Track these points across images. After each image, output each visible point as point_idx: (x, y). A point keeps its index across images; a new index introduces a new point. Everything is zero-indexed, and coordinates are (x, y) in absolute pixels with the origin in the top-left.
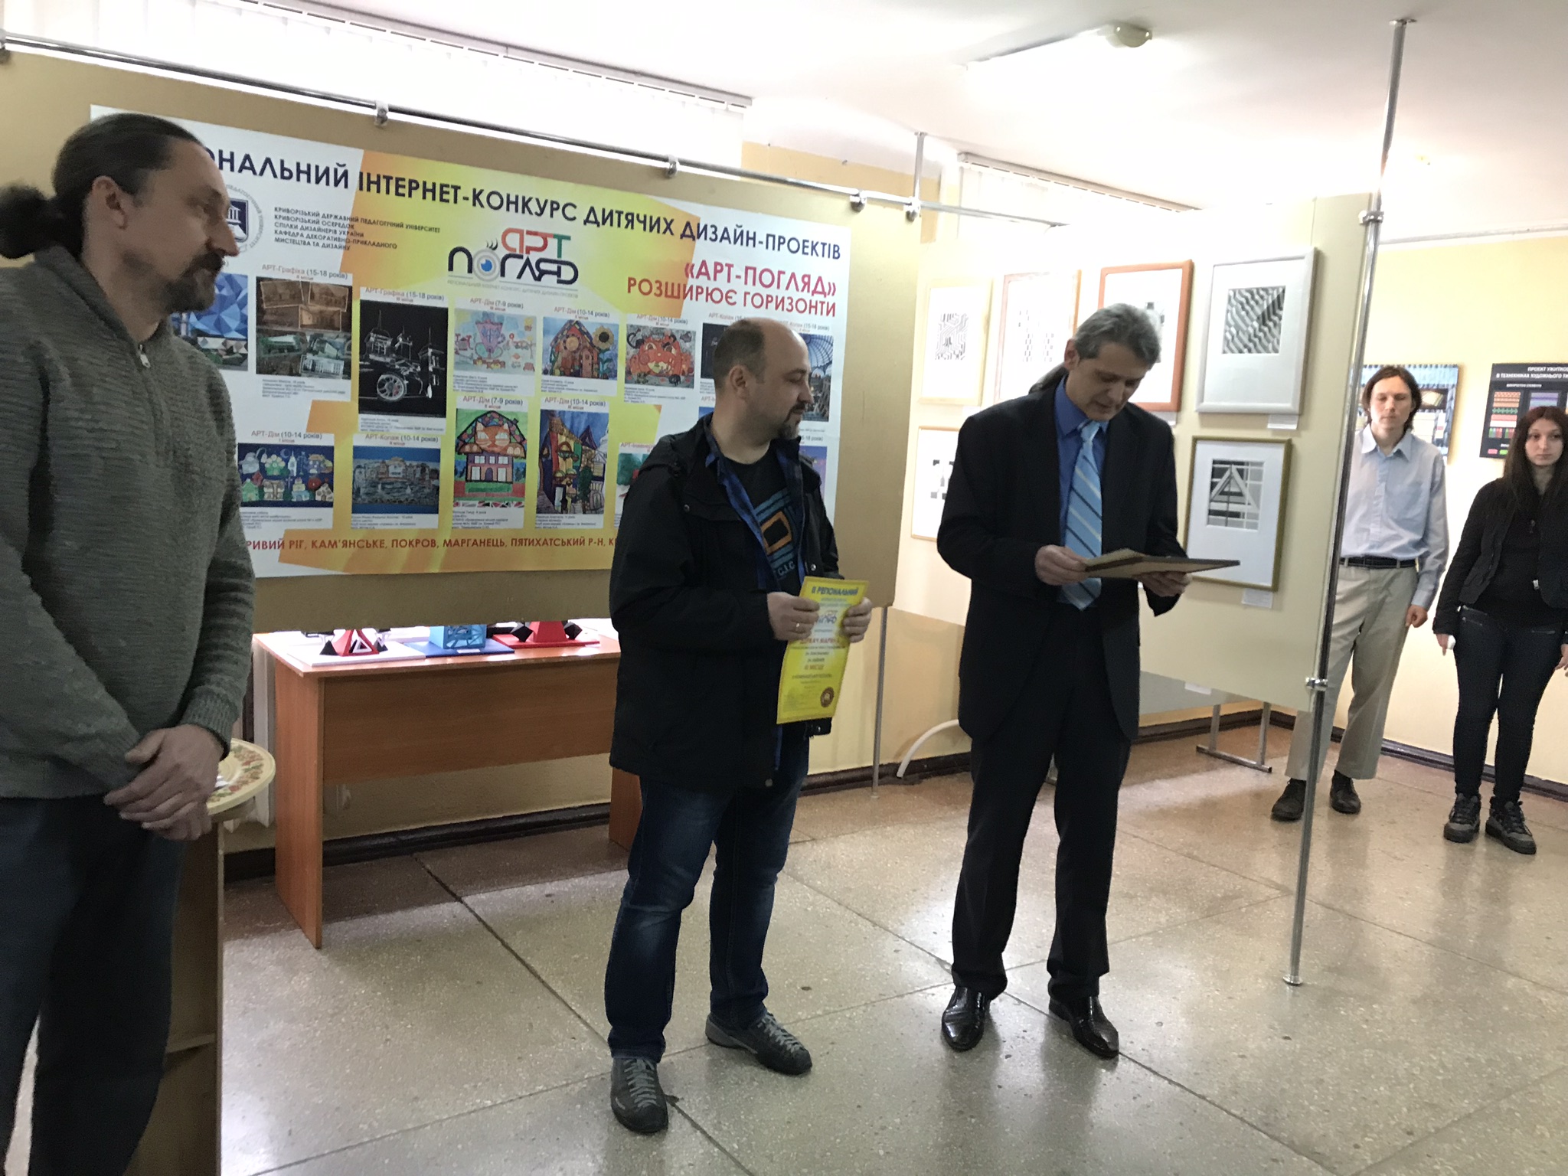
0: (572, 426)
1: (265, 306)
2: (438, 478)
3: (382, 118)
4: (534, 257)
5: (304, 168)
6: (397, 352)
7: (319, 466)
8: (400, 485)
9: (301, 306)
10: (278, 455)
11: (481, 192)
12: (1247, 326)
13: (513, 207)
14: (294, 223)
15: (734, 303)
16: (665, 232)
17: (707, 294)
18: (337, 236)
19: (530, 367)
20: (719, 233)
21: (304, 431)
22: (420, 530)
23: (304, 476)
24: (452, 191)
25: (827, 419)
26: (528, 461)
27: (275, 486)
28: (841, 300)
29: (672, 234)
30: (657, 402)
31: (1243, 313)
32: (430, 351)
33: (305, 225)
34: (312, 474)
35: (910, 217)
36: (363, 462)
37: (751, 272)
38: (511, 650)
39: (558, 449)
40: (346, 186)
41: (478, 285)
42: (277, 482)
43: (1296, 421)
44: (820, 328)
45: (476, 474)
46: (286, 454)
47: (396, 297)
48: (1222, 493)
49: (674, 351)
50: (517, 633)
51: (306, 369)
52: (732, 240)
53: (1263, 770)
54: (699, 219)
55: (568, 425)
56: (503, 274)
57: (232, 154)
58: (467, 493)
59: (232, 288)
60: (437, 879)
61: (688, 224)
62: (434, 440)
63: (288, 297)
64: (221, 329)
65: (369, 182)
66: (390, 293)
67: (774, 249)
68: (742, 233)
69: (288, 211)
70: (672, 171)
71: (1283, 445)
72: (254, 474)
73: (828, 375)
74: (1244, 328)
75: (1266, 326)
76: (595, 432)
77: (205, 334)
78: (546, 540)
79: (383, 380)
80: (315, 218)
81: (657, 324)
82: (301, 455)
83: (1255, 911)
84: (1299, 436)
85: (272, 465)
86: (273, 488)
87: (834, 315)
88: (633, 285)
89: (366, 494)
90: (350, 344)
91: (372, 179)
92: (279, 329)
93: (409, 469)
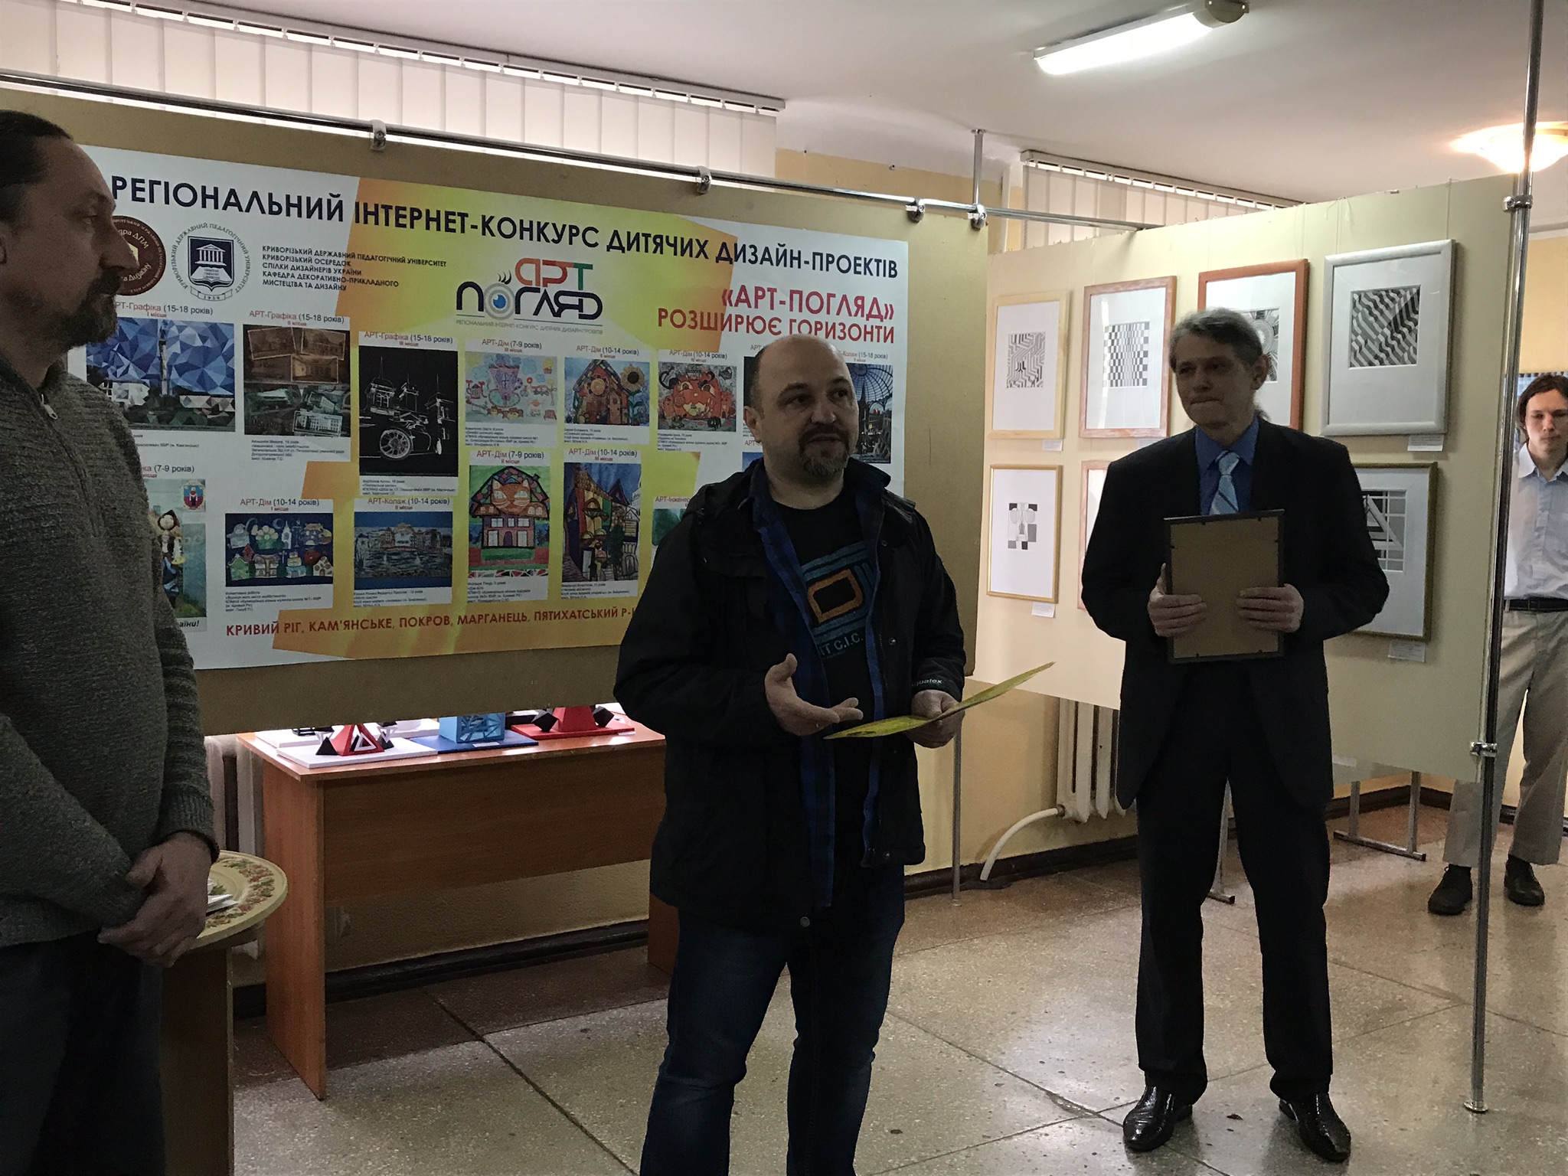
0: (599, 481)
1: (253, 357)
2: (450, 546)
3: (379, 141)
4: (552, 290)
5: (293, 200)
6: (402, 403)
7: (317, 536)
8: (408, 555)
9: (293, 355)
10: (271, 526)
11: (492, 218)
12: (1377, 333)
13: (526, 234)
14: (285, 263)
16: (697, 256)
17: (748, 323)
18: (332, 274)
19: (551, 415)
20: (760, 255)
21: (298, 498)
22: (431, 605)
23: (299, 547)
24: (458, 219)
25: (889, 458)
26: (551, 522)
27: (267, 562)
28: (899, 324)
29: (706, 257)
30: (696, 448)
31: (1371, 319)
32: (439, 400)
33: (296, 264)
34: (309, 546)
35: (975, 225)
36: (365, 530)
37: (796, 297)
38: (534, 741)
39: (585, 508)
40: (341, 219)
41: (491, 324)
42: (269, 556)
43: (1442, 442)
44: (876, 356)
45: (493, 539)
46: (278, 524)
47: (399, 340)
49: (712, 390)
50: (537, 723)
51: (300, 426)
52: (774, 262)
53: (1415, 858)
54: (737, 238)
55: (595, 479)
56: (518, 311)
57: (216, 190)
58: (483, 561)
59: (217, 338)
60: (452, 1015)
61: (724, 245)
62: (445, 502)
63: (278, 346)
64: (205, 383)
65: (367, 213)
66: (391, 337)
67: (821, 269)
68: (785, 253)
69: (277, 250)
70: (704, 186)
71: (1429, 469)
72: (243, 548)
73: (888, 411)
74: (1374, 337)
75: (1400, 332)
76: (626, 486)
77: (188, 392)
78: (573, 612)
79: (386, 435)
80: (306, 256)
81: (693, 360)
82: (296, 524)
83: (1421, 1025)
84: (1447, 458)
85: (263, 537)
86: (265, 563)
87: (892, 342)
88: (665, 317)
89: (370, 567)
90: (349, 397)
91: (369, 210)
92: (269, 382)
93: (418, 536)
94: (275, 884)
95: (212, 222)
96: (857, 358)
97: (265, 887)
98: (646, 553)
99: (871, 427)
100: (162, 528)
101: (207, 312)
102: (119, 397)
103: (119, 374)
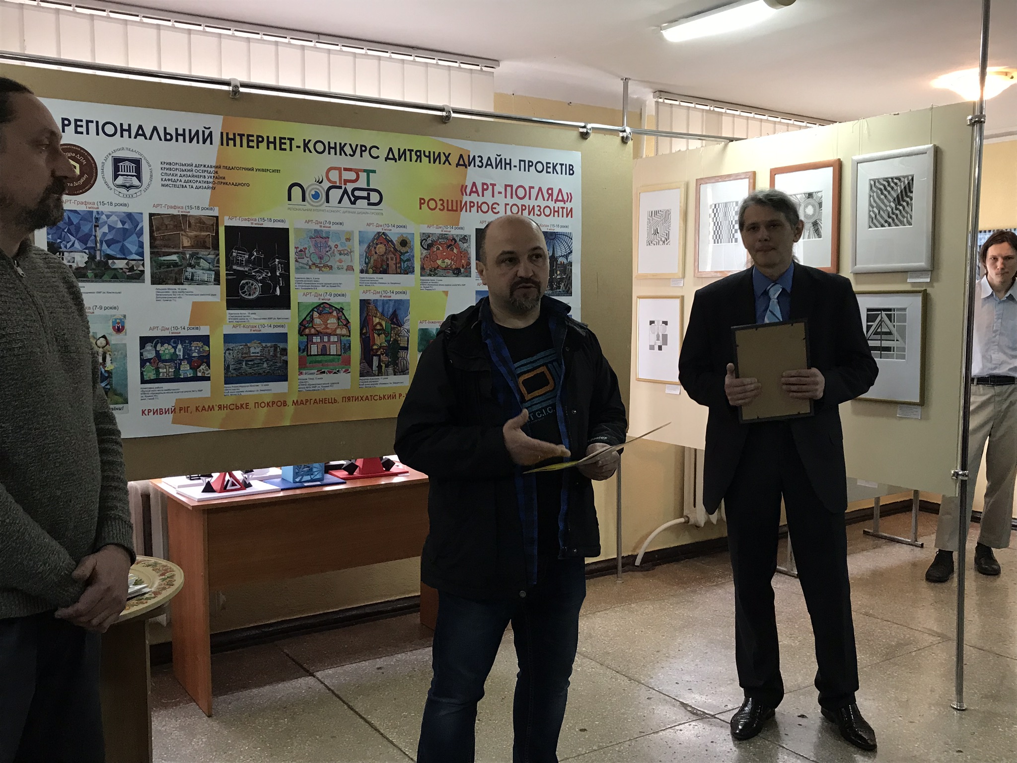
0: (383, 311)
1: (156, 234)
2: (286, 355)
3: (235, 92)
4: (350, 187)
5: (180, 132)
6: (253, 263)
7: (199, 350)
8: (259, 361)
9: (182, 232)
10: (169, 344)
11: (310, 141)
12: (886, 206)
13: (332, 151)
14: (175, 172)
15: (498, 212)
16: (444, 164)
17: (478, 207)
18: (206, 180)
19: (350, 268)
20: (485, 162)
21: (187, 326)
22: (275, 394)
23: (188, 358)
24: (288, 142)
25: (571, 295)
26: (352, 338)
27: (167, 367)
28: (576, 205)
29: (450, 164)
30: (445, 288)
31: (882, 197)
32: (277, 260)
33: (182, 173)
34: (194, 357)
35: (624, 140)
36: (231, 346)
37: (509, 189)
38: (344, 481)
39: (374, 329)
40: (211, 143)
41: (310, 210)
42: (168, 364)
43: (929, 276)
44: (562, 227)
45: (314, 350)
46: (174, 343)
47: (250, 222)
48: (876, 333)
49: (455, 251)
50: (345, 469)
51: (187, 279)
52: (494, 166)
53: (916, 546)
54: (470, 151)
55: (380, 309)
56: (328, 201)
57: (129, 125)
58: (308, 364)
60: (293, 659)
61: (461, 156)
62: (282, 326)
63: (172, 227)
64: (124, 253)
65: (228, 139)
66: (246, 220)
67: (525, 171)
68: (501, 160)
69: (170, 164)
70: (448, 118)
71: (921, 294)
72: (151, 359)
73: (570, 262)
74: (885, 208)
75: (901, 205)
76: (400, 314)
77: (114, 258)
78: (367, 397)
79: (243, 284)
80: (189, 168)
81: (442, 231)
82: (185, 343)
83: (923, 654)
84: (933, 287)
85: (164, 351)
86: (166, 368)
87: (572, 217)
88: (423, 204)
89: (234, 369)
90: (219, 259)
91: (229, 137)
92: (167, 250)
93: (265, 349)
94: (176, 578)
95: (127, 147)
96: (549, 228)
97: (169, 579)
98: (413, 357)
99: (558, 273)
101: (125, 205)
102: (69, 262)
103: (68, 247)
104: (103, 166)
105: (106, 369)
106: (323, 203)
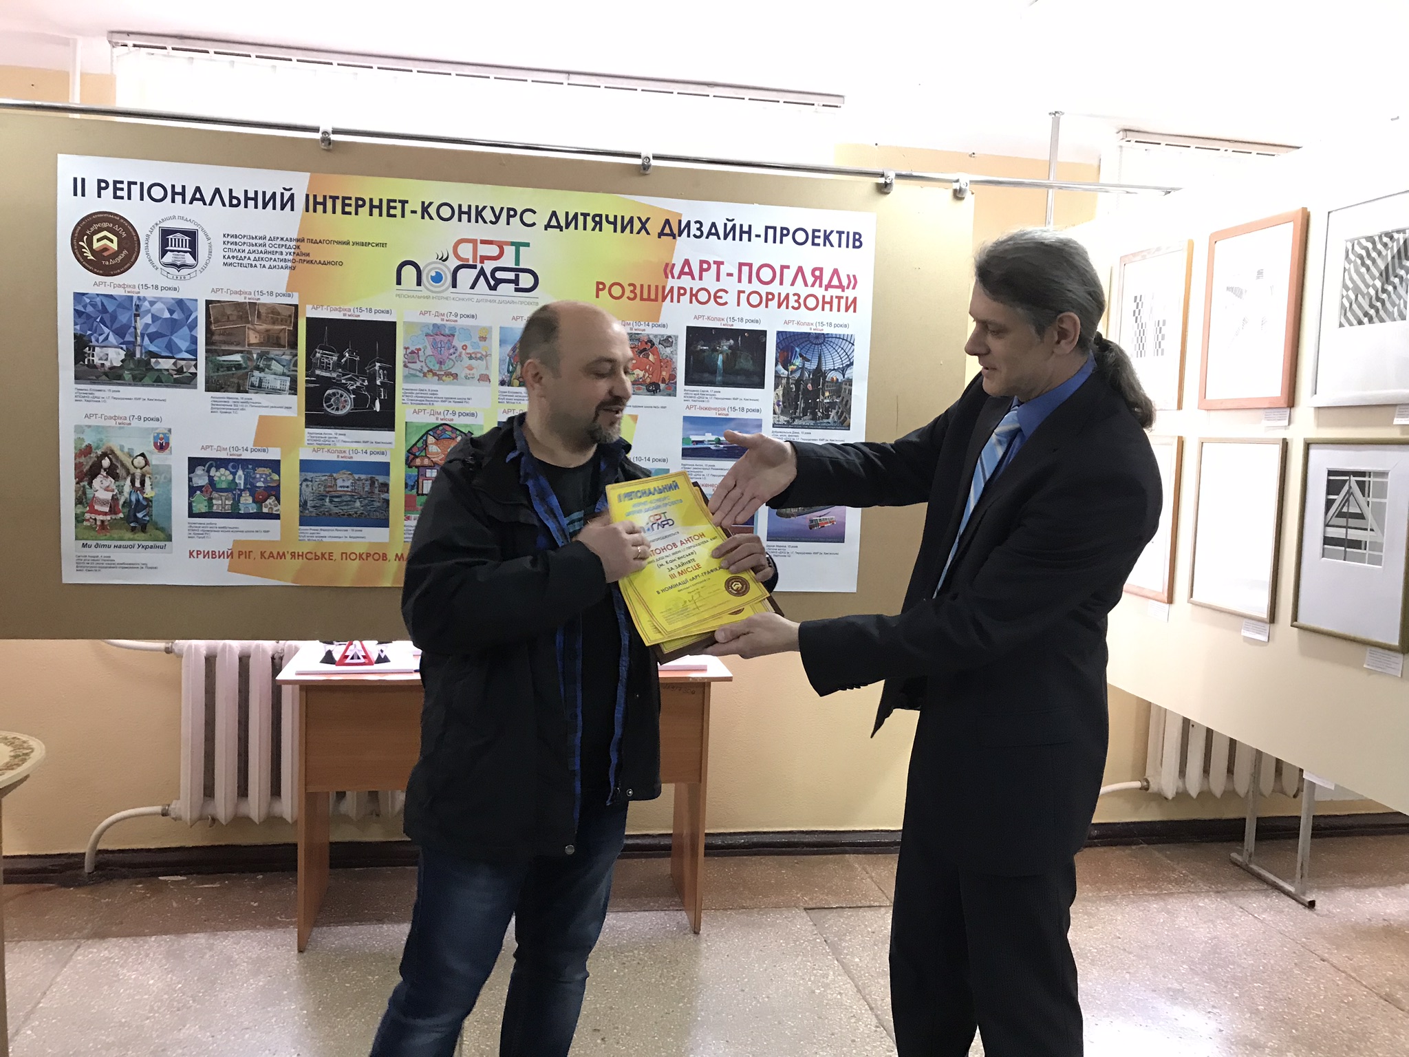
1: (213, 328)
2: (387, 492)
3: (330, 142)
4: (489, 266)
5: (251, 194)
6: (344, 367)
7: (266, 479)
8: (349, 499)
9: (247, 325)
10: (227, 469)
11: (431, 204)
12: (1368, 286)
13: (465, 217)
14: (243, 247)
15: (726, 303)
16: (638, 233)
17: (692, 295)
18: (283, 257)
19: (485, 378)
20: (705, 230)
21: (250, 446)
22: (370, 543)
23: (252, 489)
24: (399, 205)
25: (848, 428)
27: (223, 498)
28: (864, 294)
29: (648, 233)
31: (1363, 270)
32: (378, 364)
33: (252, 248)
34: (259, 487)
35: (958, 195)
36: (309, 475)
37: (745, 269)
40: (292, 209)
41: (428, 297)
42: (225, 494)
44: (836, 326)
46: (234, 467)
47: (342, 312)
49: (651, 358)
51: (252, 385)
52: (722, 236)
54: (681, 215)
56: (454, 286)
57: (184, 187)
59: (183, 313)
61: (667, 222)
62: (383, 453)
63: (235, 318)
64: (172, 350)
65: (316, 203)
66: (336, 310)
67: (775, 242)
68: (734, 227)
69: (236, 237)
70: (645, 167)
72: (203, 486)
73: (848, 379)
74: (1365, 290)
75: (1391, 283)
77: (157, 356)
79: (329, 395)
80: (261, 242)
81: (631, 329)
82: (248, 468)
85: (220, 477)
86: (221, 500)
87: (855, 311)
88: (602, 289)
89: (314, 507)
90: (296, 361)
91: (318, 200)
92: (227, 348)
93: (358, 482)
95: (180, 215)
96: (814, 327)
99: (827, 394)
100: (136, 468)
101: (175, 289)
102: (101, 359)
103: (100, 341)
104: (147, 240)
105: (145, 496)
106: (447, 289)
